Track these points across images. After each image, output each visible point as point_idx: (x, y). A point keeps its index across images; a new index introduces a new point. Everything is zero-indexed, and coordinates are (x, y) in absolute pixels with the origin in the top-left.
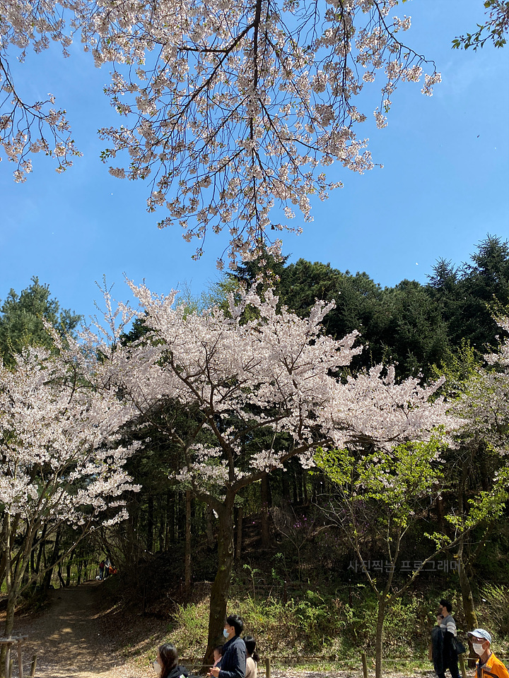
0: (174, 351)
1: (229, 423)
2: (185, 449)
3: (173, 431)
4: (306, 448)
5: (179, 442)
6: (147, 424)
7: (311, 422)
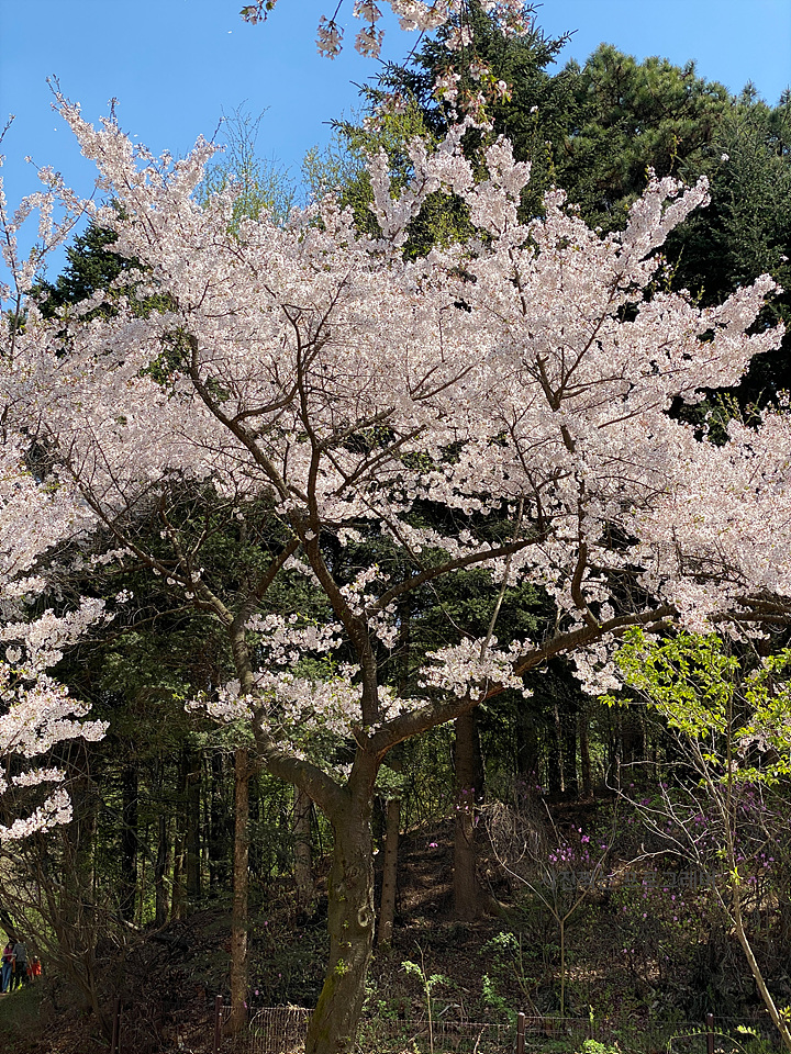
0: (200, 336)
1: (362, 558)
2: (233, 630)
3: (196, 577)
4: (592, 633)
5: (213, 608)
6: (119, 553)
7: (612, 559)
